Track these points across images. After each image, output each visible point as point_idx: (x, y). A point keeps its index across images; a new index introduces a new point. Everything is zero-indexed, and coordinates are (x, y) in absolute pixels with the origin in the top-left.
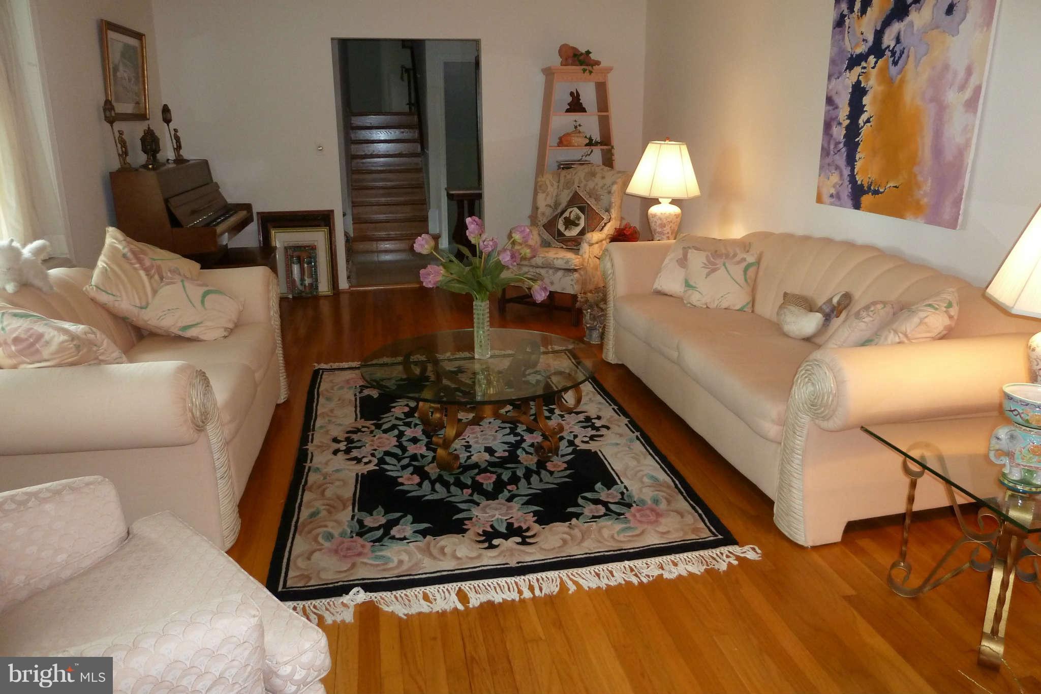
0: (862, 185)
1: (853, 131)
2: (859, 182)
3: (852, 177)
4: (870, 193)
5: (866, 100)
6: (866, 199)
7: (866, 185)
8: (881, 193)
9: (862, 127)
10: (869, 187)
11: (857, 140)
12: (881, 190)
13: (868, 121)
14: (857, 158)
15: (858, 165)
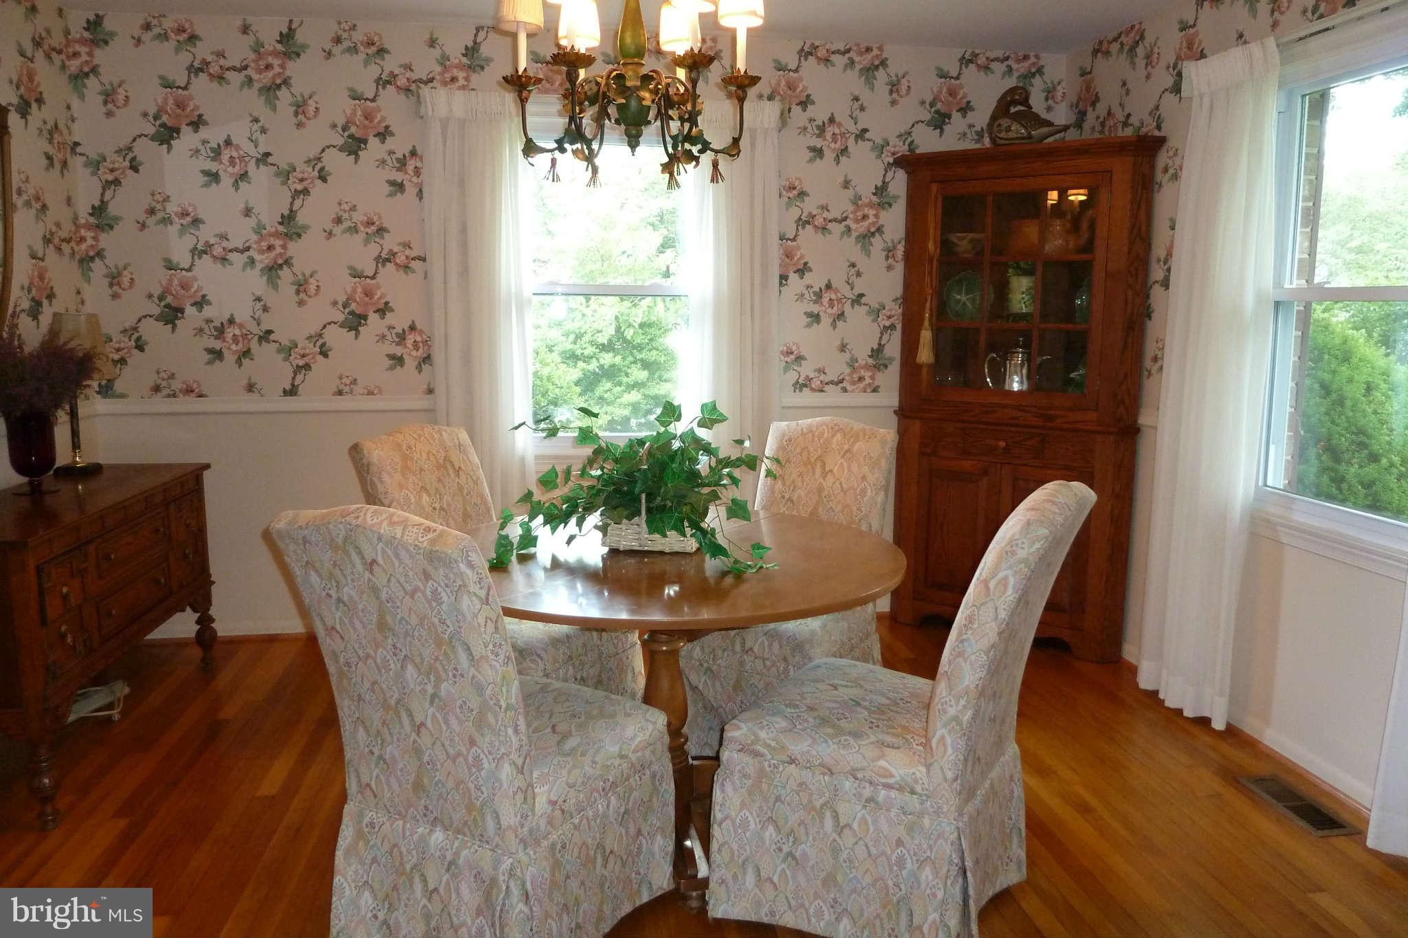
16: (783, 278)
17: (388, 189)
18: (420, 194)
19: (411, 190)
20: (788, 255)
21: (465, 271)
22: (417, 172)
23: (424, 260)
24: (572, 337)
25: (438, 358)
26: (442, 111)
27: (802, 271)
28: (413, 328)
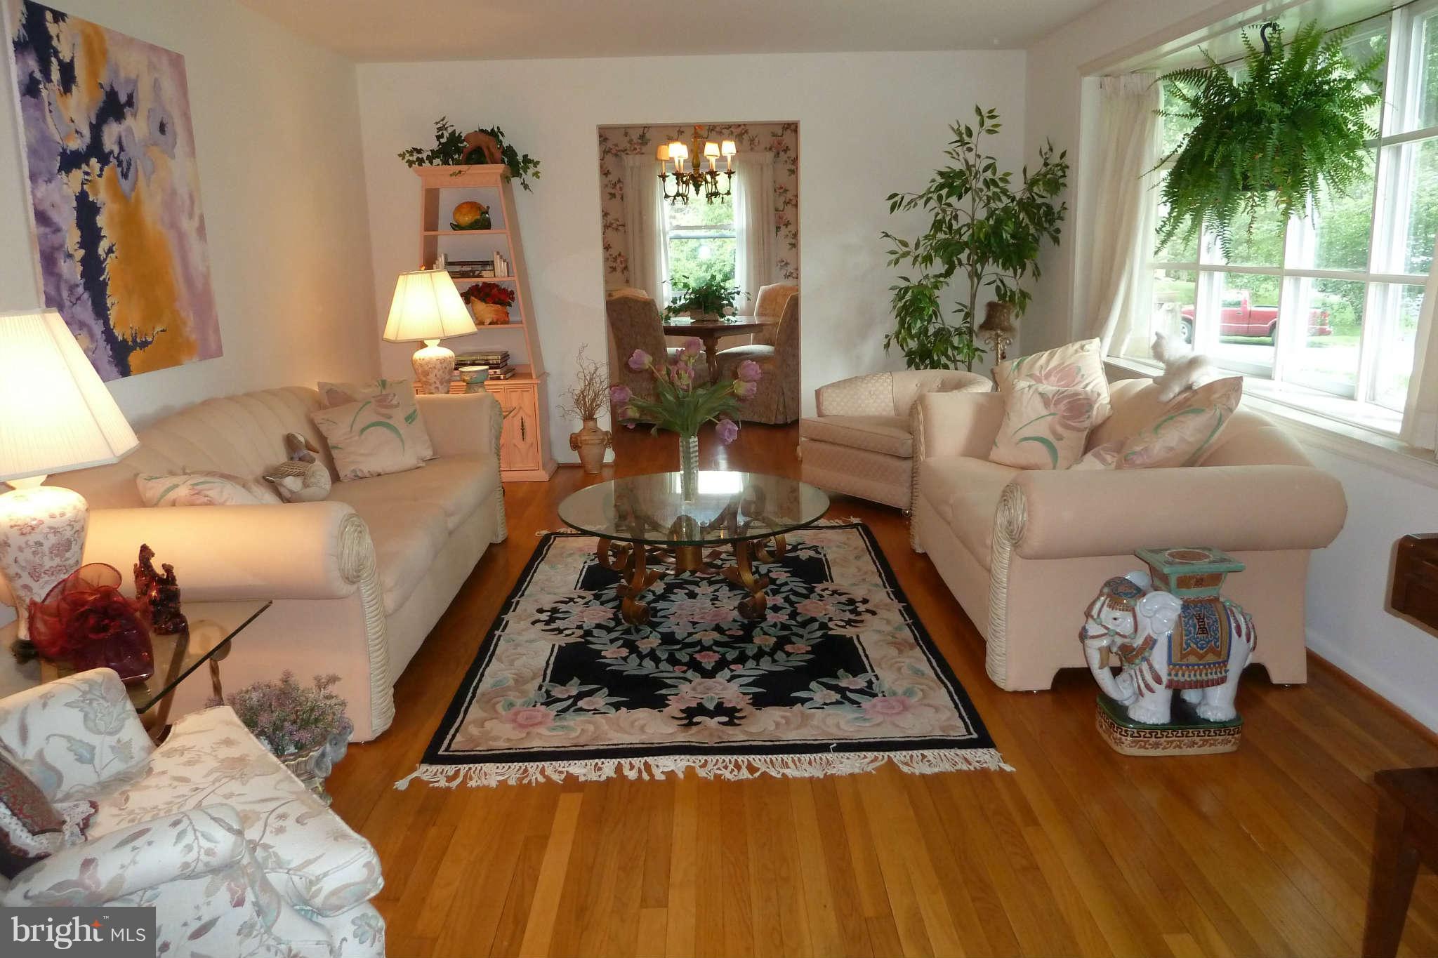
0: (125, 341)
1: (92, 267)
2: (120, 338)
3: (109, 334)
4: (138, 348)
5: (101, 220)
6: (134, 358)
7: (130, 340)
8: (150, 343)
9: (105, 260)
10: (134, 341)
11: (101, 279)
12: (149, 339)
13: (110, 251)
14: (109, 305)
15: (113, 315)
16: (778, 228)
17: (609, 197)
18: (622, 198)
19: (618, 197)
20: (781, 218)
21: (641, 230)
22: (621, 189)
23: (624, 226)
24: (704, 267)
25: (631, 267)
26: (631, 163)
27: (786, 225)
28: (620, 255)
